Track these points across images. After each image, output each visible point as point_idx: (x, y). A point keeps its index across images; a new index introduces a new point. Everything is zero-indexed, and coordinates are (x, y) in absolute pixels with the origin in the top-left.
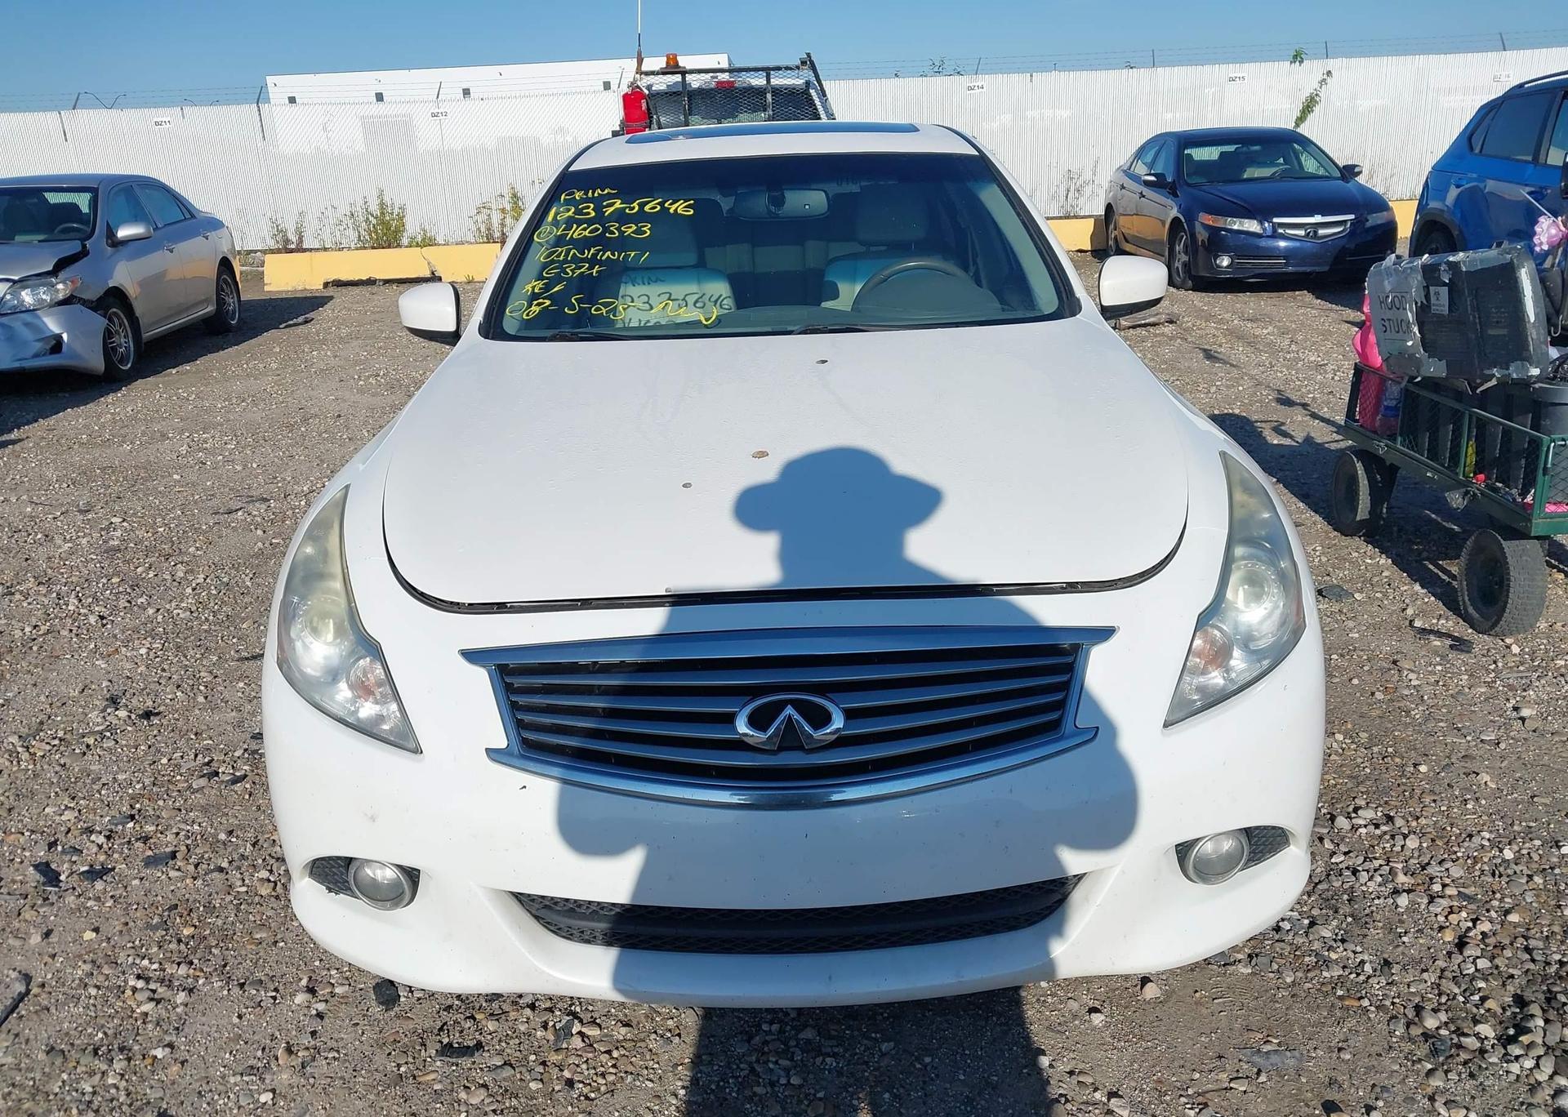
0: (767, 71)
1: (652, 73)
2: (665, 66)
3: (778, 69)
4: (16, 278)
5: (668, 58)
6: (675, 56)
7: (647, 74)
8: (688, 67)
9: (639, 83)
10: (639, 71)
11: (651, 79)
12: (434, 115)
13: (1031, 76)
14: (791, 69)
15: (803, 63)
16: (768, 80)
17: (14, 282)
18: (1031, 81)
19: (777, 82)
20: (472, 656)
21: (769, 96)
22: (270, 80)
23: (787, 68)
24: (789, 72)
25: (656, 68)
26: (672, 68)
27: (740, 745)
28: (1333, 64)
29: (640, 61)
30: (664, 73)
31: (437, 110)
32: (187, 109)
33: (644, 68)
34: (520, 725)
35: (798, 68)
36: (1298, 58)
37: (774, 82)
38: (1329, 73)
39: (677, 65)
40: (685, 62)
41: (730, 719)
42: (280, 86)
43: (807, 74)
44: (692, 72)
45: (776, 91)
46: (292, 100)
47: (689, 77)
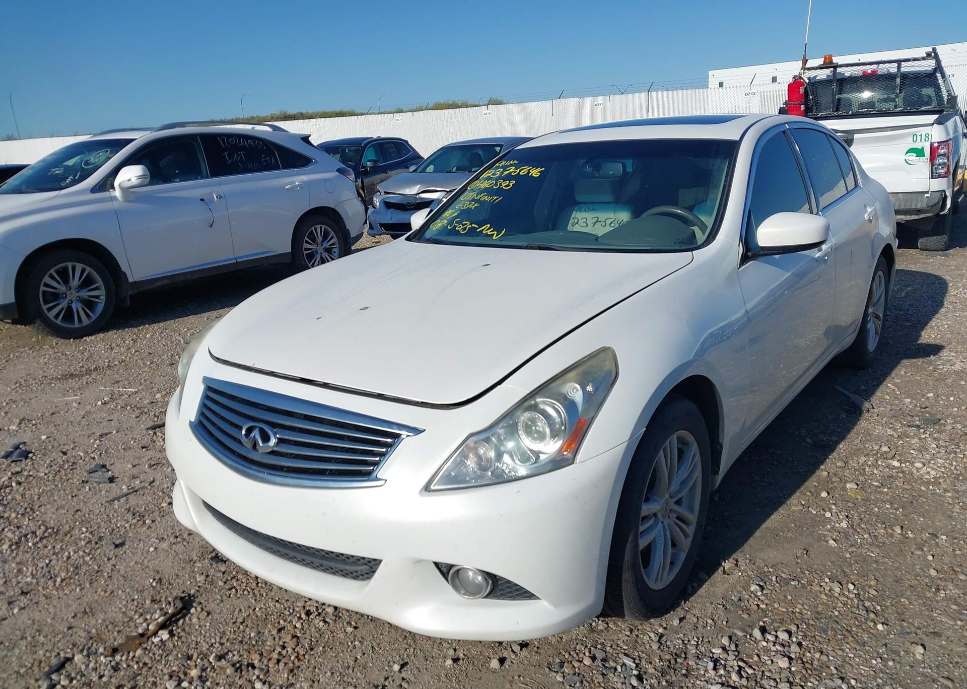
0: (899, 62)
1: (813, 68)
2: (822, 64)
3: (908, 60)
4: (448, 190)
5: (825, 58)
6: (831, 57)
7: (809, 69)
8: (839, 63)
9: (802, 76)
10: (804, 68)
11: (812, 74)
12: (747, 94)
14: (918, 60)
15: (929, 55)
16: (899, 69)
17: (448, 192)
19: (906, 70)
21: (898, 80)
22: (711, 73)
23: (915, 60)
24: (917, 62)
25: (816, 65)
26: (828, 64)
29: (805, 61)
30: (821, 67)
31: (749, 91)
32: (612, 97)
33: (808, 66)
35: (924, 59)
37: (904, 69)
39: (831, 62)
40: (836, 60)
42: (715, 76)
43: (932, 63)
44: (841, 66)
45: (904, 76)
46: (721, 85)
47: (839, 70)
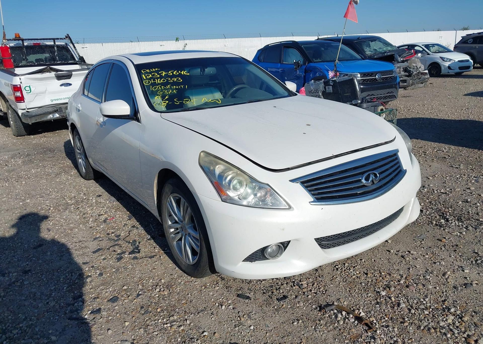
0: (54, 40)
1: (10, 40)
2: (15, 37)
3: (58, 39)
5: (16, 35)
6: (19, 34)
8: (24, 38)
11: (8, 42)
13: (102, 44)
14: (62, 39)
15: (66, 37)
16: (55, 43)
18: (102, 46)
19: (58, 43)
20: (292, 181)
21: (56, 48)
23: (61, 39)
24: (62, 40)
25: (11, 38)
26: (18, 38)
27: (364, 186)
28: (187, 42)
29: (5, 36)
30: (14, 40)
33: (6, 38)
34: (313, 195)
35: (65, 39)
36: (177, 40)
37: (57, 43)
38: (186, 44)
39: (20, 37)
41: (360, 181)
43: (67, 41)
44: (26, 40)
45: (58, 46)
47: (24, 42)
